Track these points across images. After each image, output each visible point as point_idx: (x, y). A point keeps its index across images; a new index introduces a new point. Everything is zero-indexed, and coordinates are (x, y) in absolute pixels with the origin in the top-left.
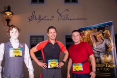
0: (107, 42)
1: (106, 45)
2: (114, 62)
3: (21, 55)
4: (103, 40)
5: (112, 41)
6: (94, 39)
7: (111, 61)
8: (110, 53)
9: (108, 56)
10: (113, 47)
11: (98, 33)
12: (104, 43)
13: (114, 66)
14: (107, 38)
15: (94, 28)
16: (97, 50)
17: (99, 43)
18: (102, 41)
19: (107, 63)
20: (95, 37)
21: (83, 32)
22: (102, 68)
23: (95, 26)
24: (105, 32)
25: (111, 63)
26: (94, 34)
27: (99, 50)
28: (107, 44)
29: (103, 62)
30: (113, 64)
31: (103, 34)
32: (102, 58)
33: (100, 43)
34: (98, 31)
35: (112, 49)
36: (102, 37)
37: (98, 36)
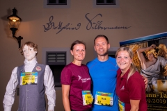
0: (163, 62)
1: (161, 66)
3: (36, 82)
4: (157, 59)
9: (163, 82)
11: (148, 48)
12: (158, 63)
15: (143, 41)
16: (147, 73)
17: (150, 63)
18: (154, 60)
19: (162, 91)
22: (155, 99)
23: (144, 38)
26: (143, 50)
27: (151, 74)
29: (156, 90)
31: (157, 50)
32: (155, 85)
33: (152, 63)
34: (149, 46)
36: (155, 54)
37: (149, 53)
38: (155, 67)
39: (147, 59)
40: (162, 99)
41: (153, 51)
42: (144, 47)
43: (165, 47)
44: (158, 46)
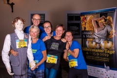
0: (109, 29)
1: (107, 31)
2: (114, 48)
4: (105, 26)
5: (114, 28)
6: (96, 24)
7: (111, 48)
8: (111, 40)
9: (108, 42)
10: (114, 34)
11: (100, 18)
12: (105, 29)
13: (114, 52)
14: (109, 24)
15: (97, 13)
16: (98, 36)
17: (100, 29)
18: (103, 27)
19: (107, 49)
20: (97, 22)
21: (85, 16)
22: (102, 53)
23: (97, 11)
24: (108, 18)
25: (111, 49)
26: (96, 19)
27: (100, 36)
28: (109, 30)
30: (112, 50)
31: (106, 20)
32: (103, 44)
34: (101, 16)
35: (113, 36)
36: (104, 23)
37: (100, 22)
38: (104, 32)
39: (98, 26)
40: (106, 53)
41: (103, 20)
42: (97, 17)
43: (111, 18)
44: (106, 17)
